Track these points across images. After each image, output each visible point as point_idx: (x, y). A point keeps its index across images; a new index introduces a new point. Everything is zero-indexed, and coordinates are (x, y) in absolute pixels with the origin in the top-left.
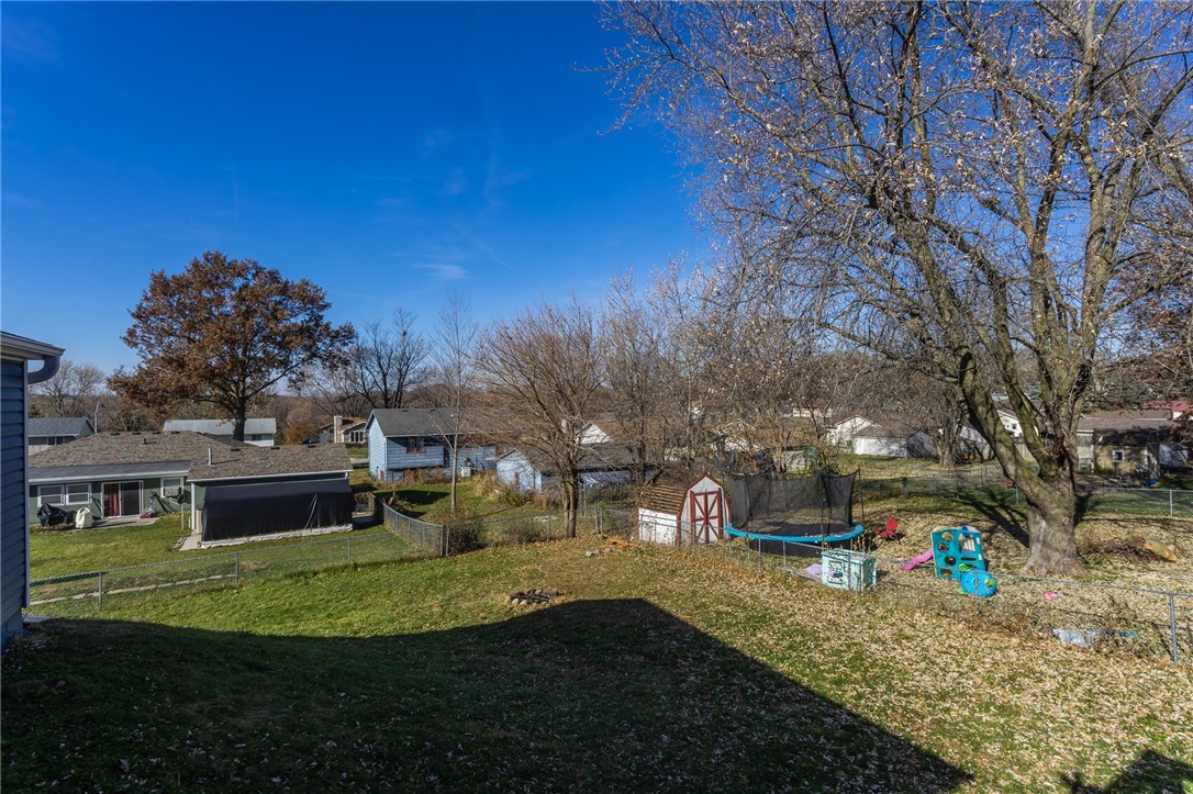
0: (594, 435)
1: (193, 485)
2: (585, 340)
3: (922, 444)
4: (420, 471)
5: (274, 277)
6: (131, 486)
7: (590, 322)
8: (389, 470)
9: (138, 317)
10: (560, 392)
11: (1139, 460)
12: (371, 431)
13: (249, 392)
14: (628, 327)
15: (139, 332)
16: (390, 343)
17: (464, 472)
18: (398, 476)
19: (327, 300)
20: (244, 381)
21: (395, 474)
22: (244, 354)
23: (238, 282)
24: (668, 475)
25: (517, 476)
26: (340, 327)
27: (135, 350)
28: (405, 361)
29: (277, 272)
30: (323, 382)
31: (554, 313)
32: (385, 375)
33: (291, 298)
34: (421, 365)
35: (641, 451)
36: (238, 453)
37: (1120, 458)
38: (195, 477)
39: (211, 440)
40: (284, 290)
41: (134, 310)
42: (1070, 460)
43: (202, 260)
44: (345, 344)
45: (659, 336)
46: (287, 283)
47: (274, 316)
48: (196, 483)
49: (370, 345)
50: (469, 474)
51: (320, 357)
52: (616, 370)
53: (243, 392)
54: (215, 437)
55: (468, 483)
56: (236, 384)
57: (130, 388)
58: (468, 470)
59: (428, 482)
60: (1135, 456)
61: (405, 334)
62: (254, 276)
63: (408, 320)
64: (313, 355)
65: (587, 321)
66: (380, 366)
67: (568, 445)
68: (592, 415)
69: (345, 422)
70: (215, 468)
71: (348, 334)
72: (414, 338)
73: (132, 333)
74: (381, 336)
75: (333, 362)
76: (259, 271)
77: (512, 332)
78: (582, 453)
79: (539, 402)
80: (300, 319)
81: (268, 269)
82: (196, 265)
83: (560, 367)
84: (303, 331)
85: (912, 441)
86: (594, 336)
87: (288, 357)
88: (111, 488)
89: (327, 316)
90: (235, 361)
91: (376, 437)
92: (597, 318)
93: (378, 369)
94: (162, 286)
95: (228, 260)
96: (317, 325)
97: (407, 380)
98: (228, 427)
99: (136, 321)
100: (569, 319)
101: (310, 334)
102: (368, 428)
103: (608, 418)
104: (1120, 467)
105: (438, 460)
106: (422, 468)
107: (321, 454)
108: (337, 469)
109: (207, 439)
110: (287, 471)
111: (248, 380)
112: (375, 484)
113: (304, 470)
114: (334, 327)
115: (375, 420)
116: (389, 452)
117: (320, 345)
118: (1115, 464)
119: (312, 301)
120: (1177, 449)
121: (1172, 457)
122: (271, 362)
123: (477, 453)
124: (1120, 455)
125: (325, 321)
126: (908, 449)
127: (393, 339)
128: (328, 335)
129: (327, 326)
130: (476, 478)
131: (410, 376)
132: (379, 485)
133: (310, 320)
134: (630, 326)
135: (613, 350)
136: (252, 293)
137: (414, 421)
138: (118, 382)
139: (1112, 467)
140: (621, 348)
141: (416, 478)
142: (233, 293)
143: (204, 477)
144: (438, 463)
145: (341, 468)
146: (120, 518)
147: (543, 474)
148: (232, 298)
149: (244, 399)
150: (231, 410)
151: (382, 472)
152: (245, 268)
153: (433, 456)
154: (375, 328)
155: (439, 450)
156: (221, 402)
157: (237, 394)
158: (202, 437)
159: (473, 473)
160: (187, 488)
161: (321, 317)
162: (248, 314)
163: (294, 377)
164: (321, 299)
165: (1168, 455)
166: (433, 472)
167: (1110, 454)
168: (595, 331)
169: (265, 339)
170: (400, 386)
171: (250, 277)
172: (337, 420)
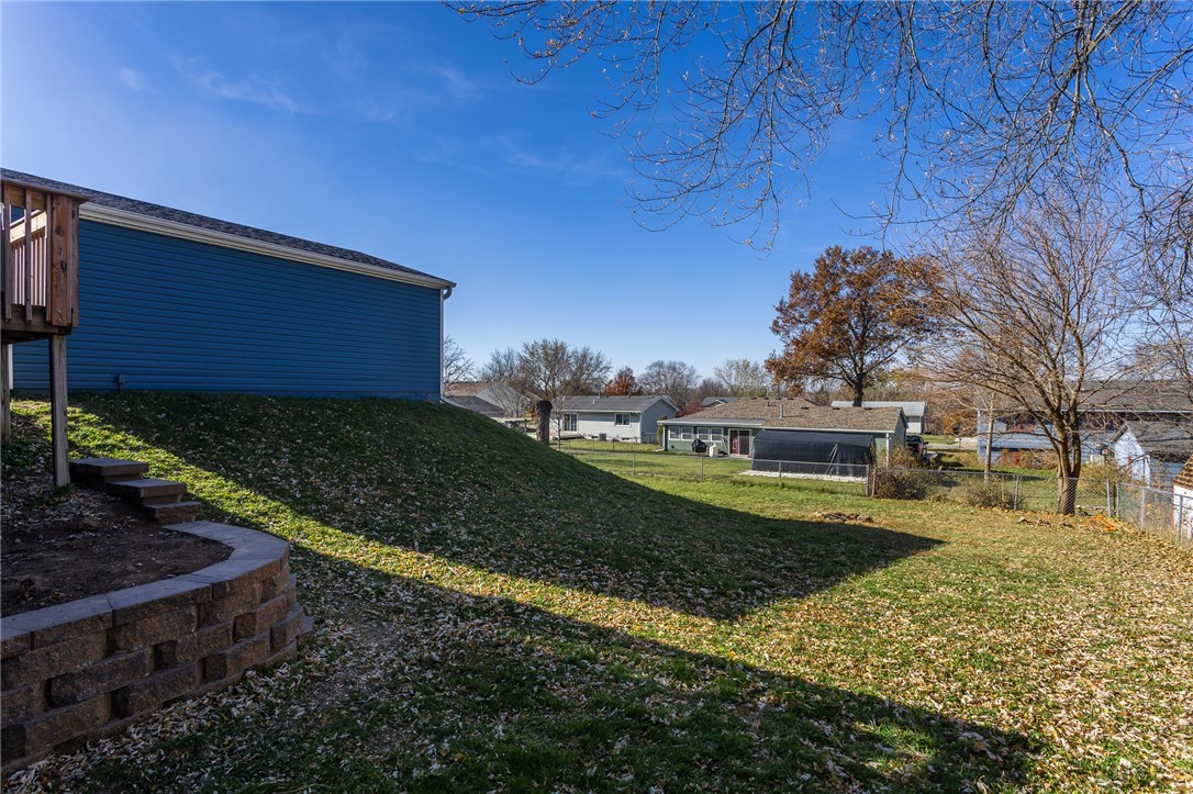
6: (745, 433)
9: (780, 310)
15: (781, 322)
18: (995, 455)
21: (992, 453)
27: (779, 337)
41: (777, 305)
43: (825, 256)
57: (777, 367)
73: (776, 323)
82: (820, 260)
88: (734, 434)
94: (799, 283)
99: (778, 314)
113: (850, 427)
138: (772, 364)
141: (1019, 461)
146: (738, 456)
149: (862, 375)
150: (851, 385)
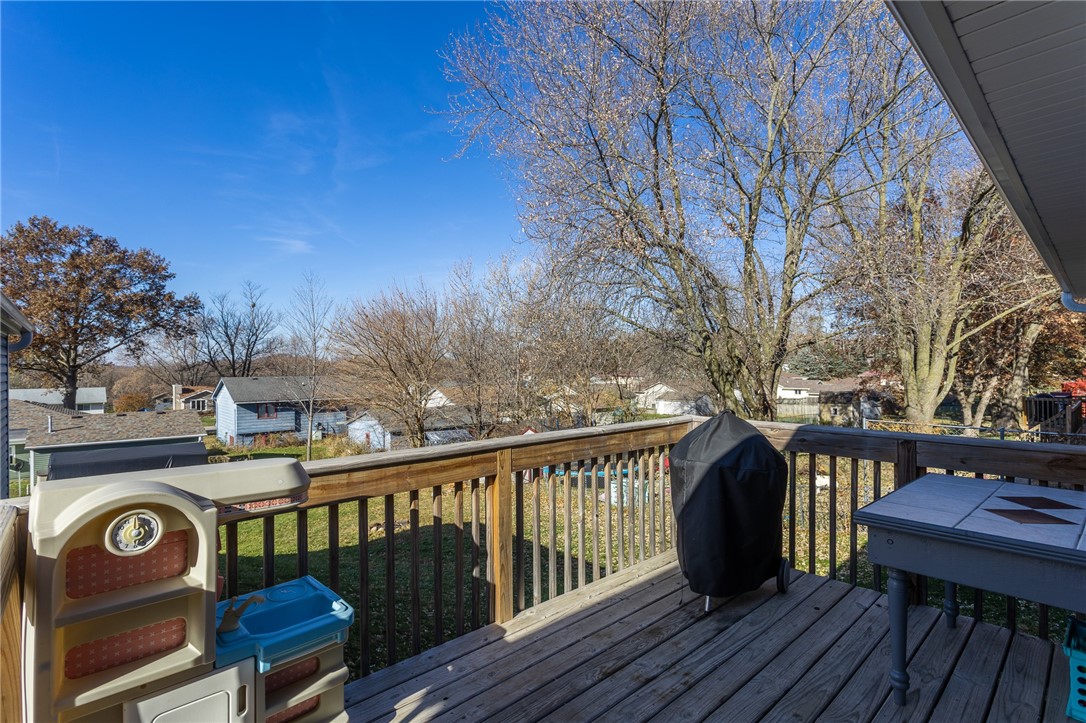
0: (437, 399)
1: (32, 453)
2: (431, 316)
3: (707, 405)
4: (271, 435)
5: (111, 246)
7: (435, 304)
8: (239, 435)
10: (409, 361)
11: (847, 414)
12: (219, 400)
13: (79, 361)
14: (468, 308)
16: (238, 314)
17: (317, 435)
18: (248, 440)
19: (170, 270)
20: (75, 349)
21: (245, 439)
22: (76, 323)
23: (69, 249)
24: (499, 429)
25: (368, 436)
26: (186, 298)
28: (254, 332)
29: (115, 241)
30: (160, 350)
31: (405, 295)
32: (232, 346)
33: (129, 267)
34: (269, 336)
35: (478, 410)
36: (80, 420)
37: (836, 413)
38: (34, 444)
39: (42, 409)
40: (123, 259)
42: (772, 412)
43: (27, 225)
44: (191, 315)
45: (494, 315)
46: (125, 252)
47: (111, 283)
48: (35, 450)
49: (217, 315)
50: (320, 437)
51: (163, 327)
52: (457, 344)
53: (74, 360)
54: (45, 405)
55: (319, 445)
56: (67, 352)
58: (319, 434)
59: (280, 446)
60: (844, 411)
61: (254, 306)
62: (88, 243)
63: (257, 293)
64: (155, 325)
65: (432, 303)
66: (227, 336)
67: (416, 406)
68: (438, 380)
69: (185, 391)
70: (57, 435)
71: (194, 304)
72: (263, 310)
74: (228, 307)
75: (176, 331)
76: (93, 239)
77: (368, 311)
78: (428, 413)
79: (391, 370)
80: (138, 288)
81: (104, 238)
82: (20, 230)
83: (409, 340)
84: (142, 300)
85: (699, 402)
86: (439, 315)
87: (126, 325)
89: (169, 287)
90: (67, 330)
91: (226, 405)
92: (441, 299)
93: (225, 339)
95: (59, 226)
96: (158, 294)
97: (255, 350)
98: (56, 396)
100: (417, 301)
101: (152, 302)
102: (216, 396)
103: (451, 384)
104: (836, 419)
105: (291, 424)
106: (273, 432)
107: (171, 420)
108: (190, 433)
109: (38, 408)
110: (137, 436)
111: (80, 349)
112: (225, 449)
113: (155, 435)
114: (179, 297)
115: (224, 388)
116: (239, 418)
117: (163, 314)
118: (832, 417)
119: (155, 271)
120: (874, 406)
121: (871, 411)
122: (107, 329)
123: (328, 419)
124: (836, 410)
125: (167, 290)
126: (697, 409)
127: (241, 310)
128: (172, 305)
129: (170, 297)
130: (328, 440)
131: (259, 347)
132: (229, 450)
133: (151, 289)
134: (469, 306)
135: (455, 327)
136: (87, 260)
137: (265, 389)
139: (830, 419)
140: (461, 325)
141: (267, 442)
142: (64, 260)
143: (44, 444)
144: (289, 428)
145: (195, 432)
147: (394, 434)
148: (64, 265)
149: (75, 368)
150: (61, 379)
151: (231, 438)
152: (78, 235)
153: (285, 421)
154: (222, 299)
155: (291, 415)
156: (48, 370)
157: (68, 362)
158: (31, 406)
159: (324, 436)
160: (22, 457)
161: (163, 287)
162: (82, 282)
163: (133, 345)
164: (164, 269)
165: (868, 411)
166: (284, 435)
167: (829, 410)
168: (439, 309)
169: (101, 307)
170: (249, 355)
171: (83, 244)
172: (176, 389)
